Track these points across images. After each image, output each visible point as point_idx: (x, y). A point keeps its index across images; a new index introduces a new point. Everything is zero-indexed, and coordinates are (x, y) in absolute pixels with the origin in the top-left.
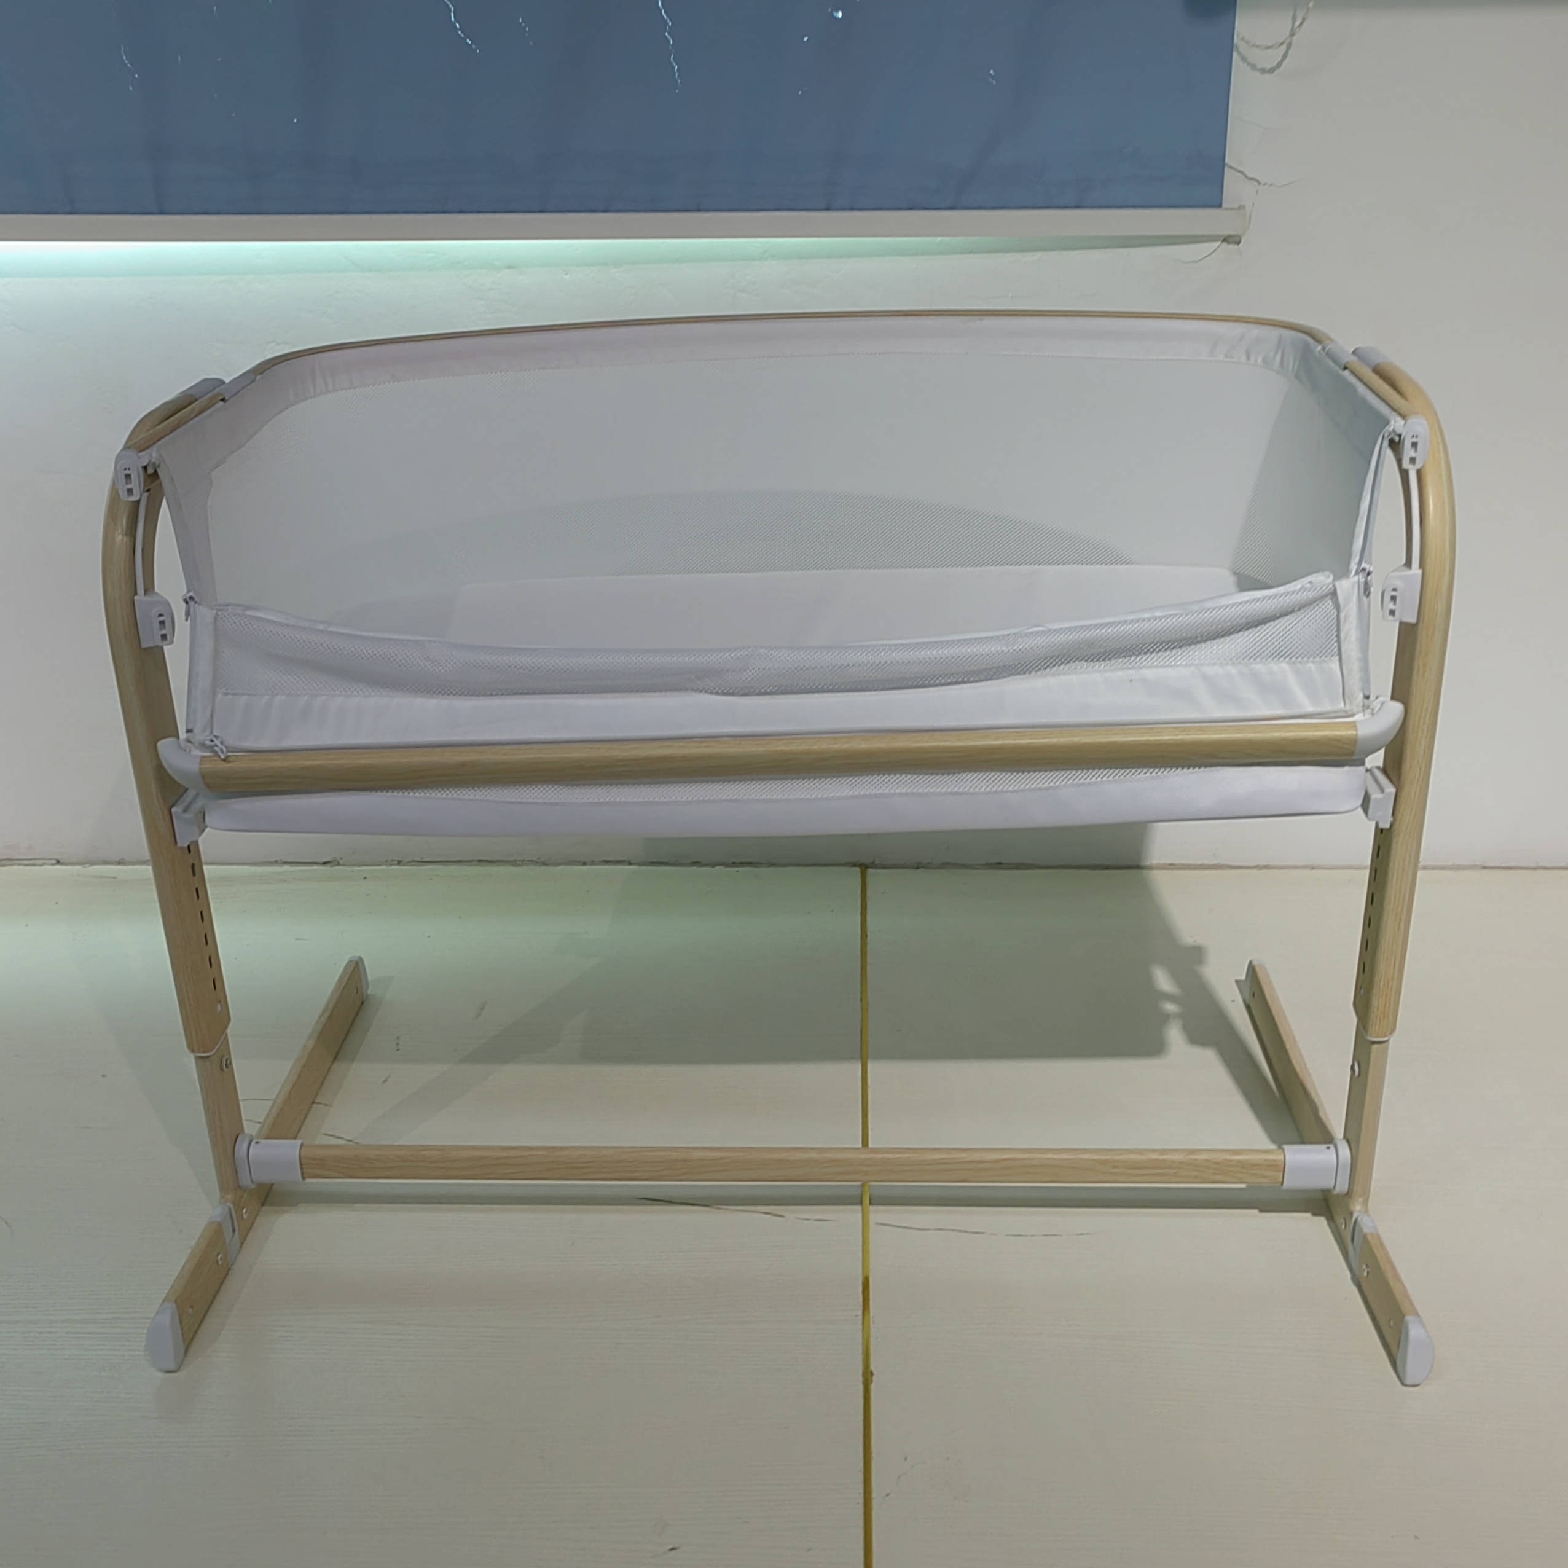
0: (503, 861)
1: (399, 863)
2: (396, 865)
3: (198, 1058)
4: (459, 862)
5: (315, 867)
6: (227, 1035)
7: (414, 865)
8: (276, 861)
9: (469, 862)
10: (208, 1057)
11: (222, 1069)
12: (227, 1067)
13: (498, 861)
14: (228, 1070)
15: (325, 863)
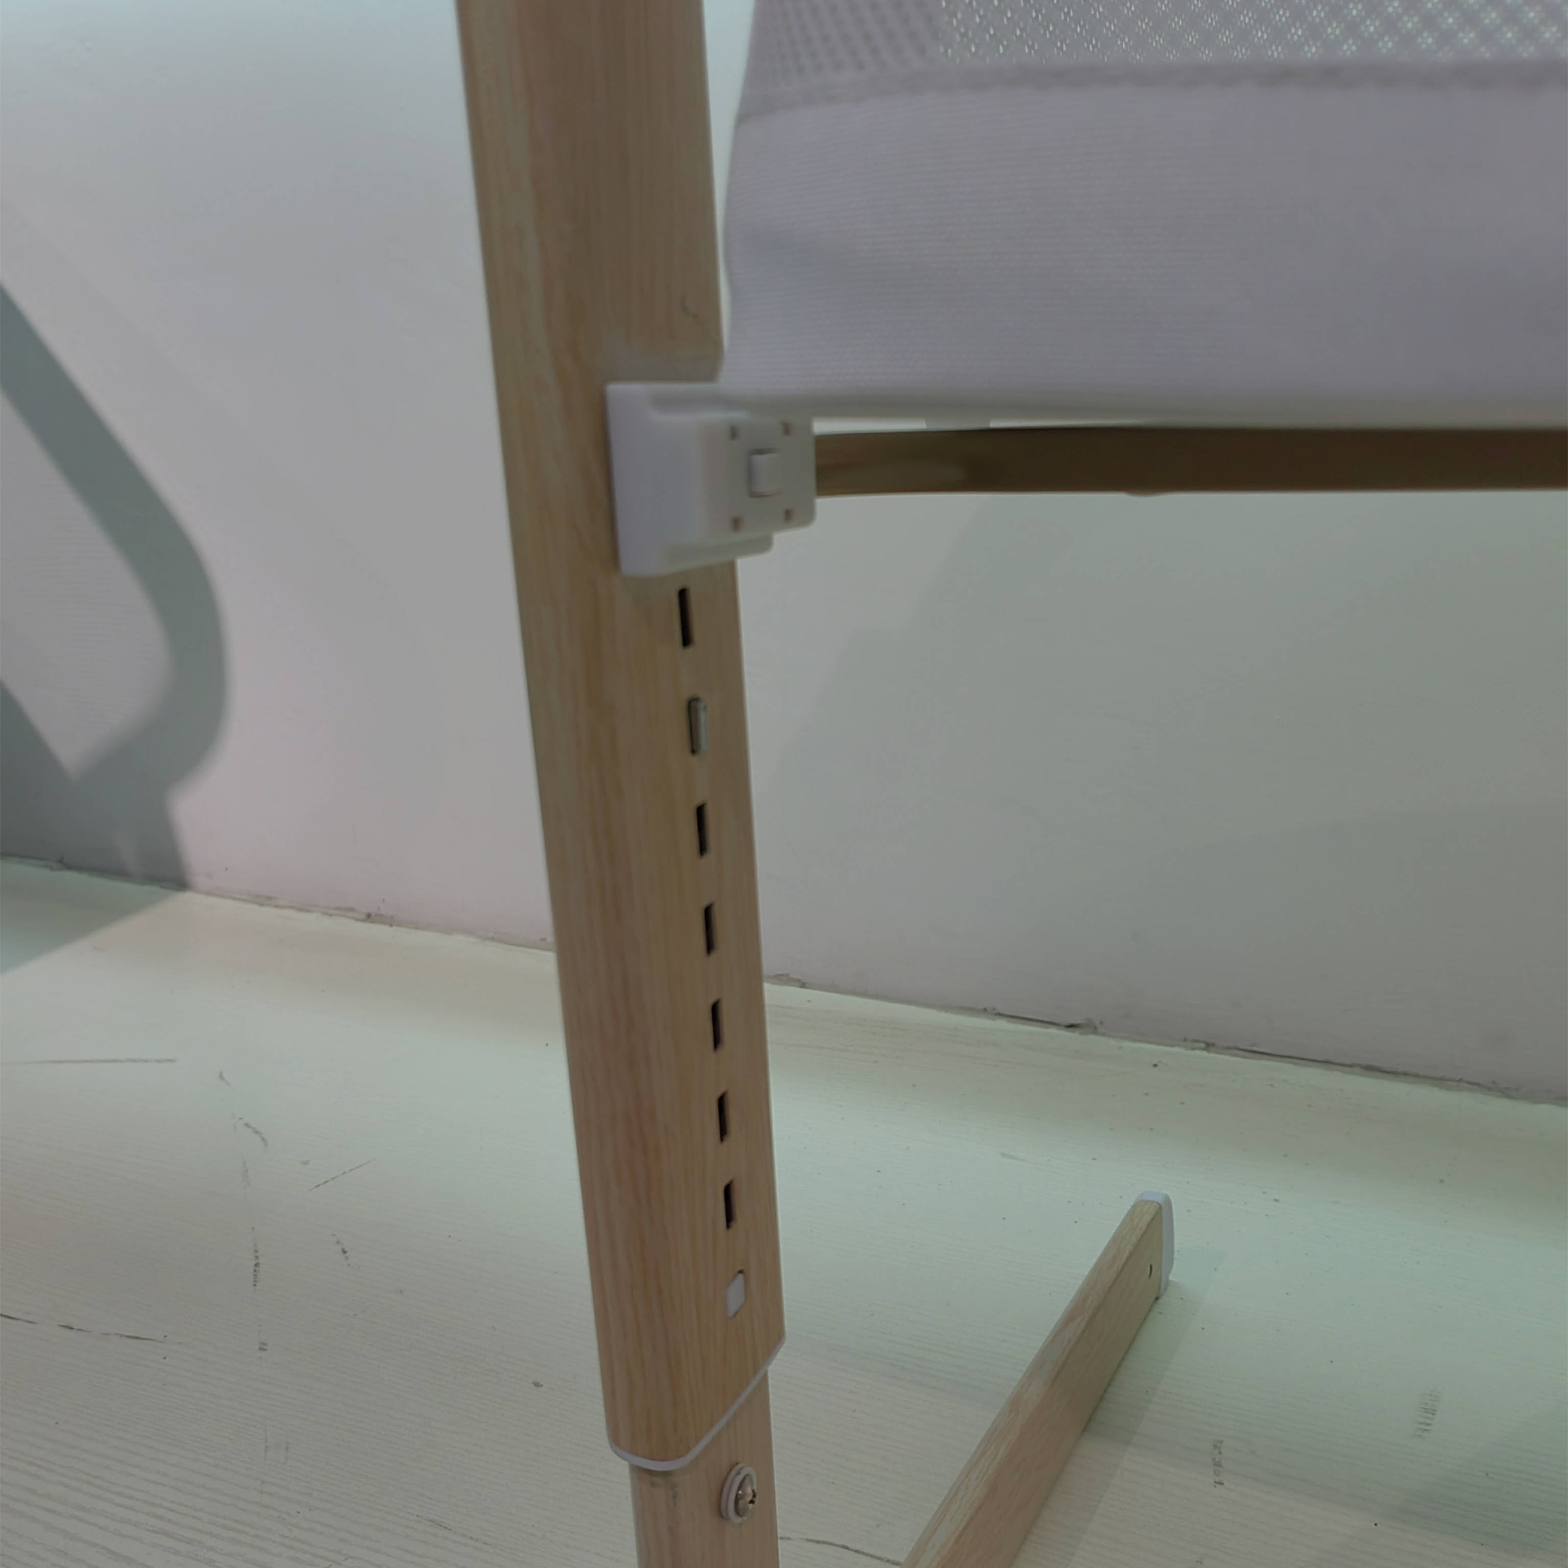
0: (1416, 1076)
1: (1209, 1046)
2: (1203, 1049)
3: (639, 1472)
4: (1326, 1063)
5: (1053, 1030)
6: (765, 1378)
7: (1237, 1056)
8: (985, 1010)
9: (1348, 1066)
10: (665, 1474)
11: (720, 1514)
12: (738, 1512)
13: (1405, 1074)
14: (738, 1520)
15: (1071, 1026)
